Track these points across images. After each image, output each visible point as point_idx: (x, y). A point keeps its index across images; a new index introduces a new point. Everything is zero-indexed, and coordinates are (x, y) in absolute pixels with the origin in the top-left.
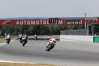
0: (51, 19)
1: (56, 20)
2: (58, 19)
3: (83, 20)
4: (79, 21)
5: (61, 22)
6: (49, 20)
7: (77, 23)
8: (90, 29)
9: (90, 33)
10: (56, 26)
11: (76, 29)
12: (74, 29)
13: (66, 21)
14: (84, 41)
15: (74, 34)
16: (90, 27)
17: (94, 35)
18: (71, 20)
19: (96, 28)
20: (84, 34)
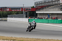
0: (2, 7)
1: (5, 8)
2: (6, 7)
3: (22, 9)
4: (19, 9)
5: (8, 10)
6: (1, 8)
7: (18, 10)
8: (26, 14)
9: (26, 17)
10: (5, 12)
11: (18, 14)
12: (16, 14)
13: (11, 9)
14: (22, 22)
15: (16, 17)
16: (26, 13)
17: (29, 18)
18: (14, 8)
19: (30, 14)
20: (22, 17)
